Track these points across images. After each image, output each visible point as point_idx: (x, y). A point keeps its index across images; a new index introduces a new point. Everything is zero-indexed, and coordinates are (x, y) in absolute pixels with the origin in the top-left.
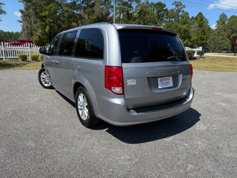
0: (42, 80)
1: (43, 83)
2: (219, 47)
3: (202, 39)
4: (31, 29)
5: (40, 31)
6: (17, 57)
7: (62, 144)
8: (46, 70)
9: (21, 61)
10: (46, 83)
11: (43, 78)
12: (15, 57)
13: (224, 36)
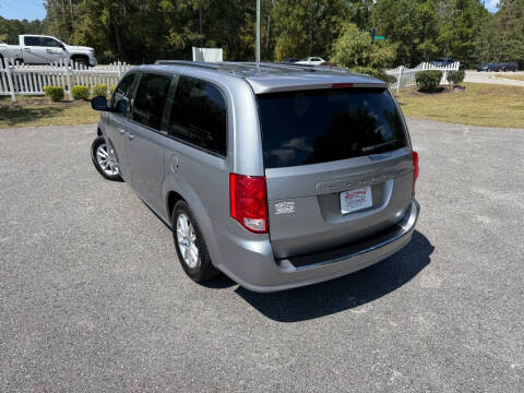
0: (100, 162)
1: (103, 168)
2: (502, 57)
3: (464, 37)
4: (68, 18)
5: (88, 20)
6: (41, 92)
7: (147, 323)
8: (107, 141)
9: (50, 102)
10: (109, 168)
11: (103, 159)
12: (37, 92)
13: (515, 29)
